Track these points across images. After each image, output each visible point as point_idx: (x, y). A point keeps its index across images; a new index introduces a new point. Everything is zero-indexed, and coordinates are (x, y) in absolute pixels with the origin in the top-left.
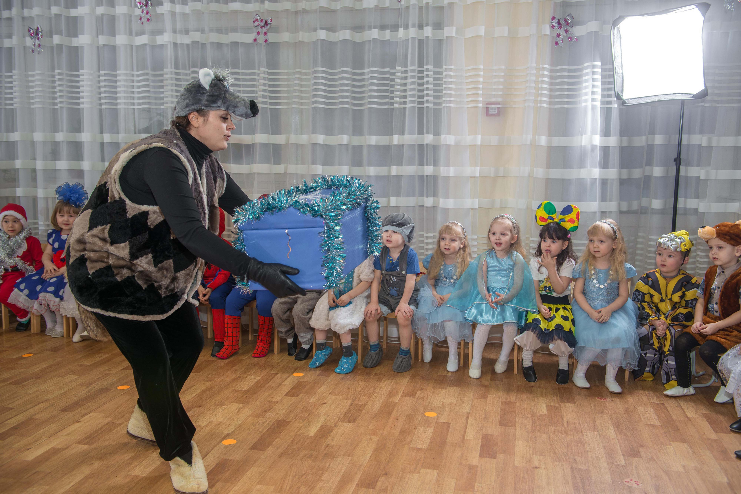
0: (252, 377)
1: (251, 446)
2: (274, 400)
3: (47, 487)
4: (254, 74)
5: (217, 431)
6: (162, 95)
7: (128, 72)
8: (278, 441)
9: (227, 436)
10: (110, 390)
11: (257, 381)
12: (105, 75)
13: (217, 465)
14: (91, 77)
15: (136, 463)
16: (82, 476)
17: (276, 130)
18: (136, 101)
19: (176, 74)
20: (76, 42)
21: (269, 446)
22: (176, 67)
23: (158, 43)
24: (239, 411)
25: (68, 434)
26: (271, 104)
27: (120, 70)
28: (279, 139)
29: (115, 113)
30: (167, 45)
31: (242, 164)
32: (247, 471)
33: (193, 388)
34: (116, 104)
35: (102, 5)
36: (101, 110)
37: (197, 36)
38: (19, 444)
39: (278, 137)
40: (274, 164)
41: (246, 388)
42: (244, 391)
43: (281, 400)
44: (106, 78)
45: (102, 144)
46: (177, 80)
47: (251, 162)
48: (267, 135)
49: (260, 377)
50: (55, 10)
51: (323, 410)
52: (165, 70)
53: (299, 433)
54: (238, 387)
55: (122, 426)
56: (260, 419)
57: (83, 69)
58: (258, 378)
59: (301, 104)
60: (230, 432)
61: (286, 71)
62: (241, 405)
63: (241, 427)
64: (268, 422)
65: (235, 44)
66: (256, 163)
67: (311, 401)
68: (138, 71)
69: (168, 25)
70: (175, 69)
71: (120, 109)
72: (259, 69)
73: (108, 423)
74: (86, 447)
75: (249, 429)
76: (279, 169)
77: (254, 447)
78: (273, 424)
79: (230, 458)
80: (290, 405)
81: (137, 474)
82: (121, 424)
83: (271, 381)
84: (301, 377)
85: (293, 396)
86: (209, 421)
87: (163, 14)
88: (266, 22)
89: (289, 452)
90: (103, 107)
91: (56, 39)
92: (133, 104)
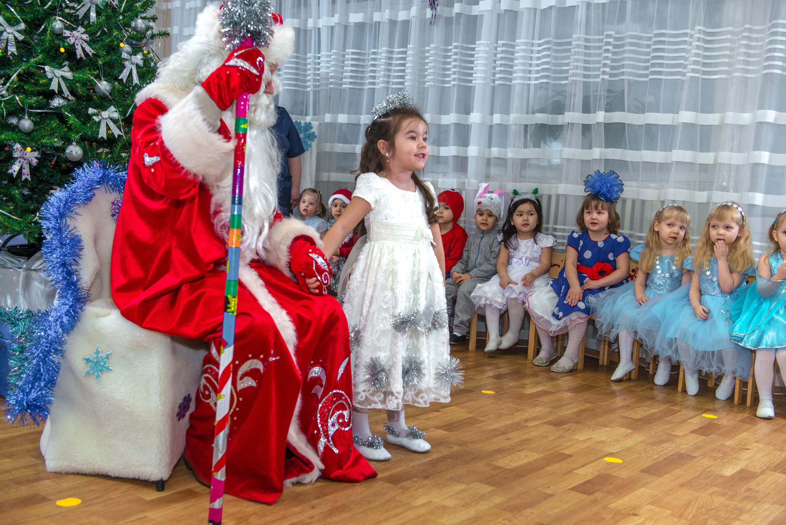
0: (646, 408)
1: (642, 468)
2: (674, 433)
3: (403, 456)
4: (685, 35)
5: (598, 448)
6: (565, 68)
7: (529, 41)
8: (678, 472)
9: (611, 455)
10: (473, 391)
11: (653, 413)
12: (503, 45)
13: (597, 477)
14: (487, 49)
15: (499, 456)
16: (440, 455)
17: (707, 108)
18: (533, 75)
19: (587, 40)
20: (476, 10)
21: (666, 473)
23: (568, 4)
24: (627, 435)
25: (426, 419)
26: (705, 73)
27: (520, 39)
28: (712, 119)
29: (508, 89)
30: (578, 6)
31: (656, 150)
32: (635, 490)
33: (570, 406)
34: (511, 79)
36: (494, 87)
38: (376, 417)
39: (710, 116)
40: (701, 151)
41: (638, 417)
42: (635, 419)
43: (685, 435)
44: (504, 49)
45: (491, 127)
46: (586, 47)
47: (668, 148)
48: (694, 113)
49: (657, 410)
51: (746, 455)
52: (574, 36)
53: (708, 470)
54: (627, 414)
55: (484, 423)
56: (654, 447)
57: (479, 40)
58: (653, 411)
59: (748, 71)
60: (614, 451)
61: (730, 28)
62: (630, 431)
63: (628, 450)
64: (666, 451)
66: (675, 149)
67: (728, 443)
68: (540, 39)
70: (586, 34)
71: (515, 85)
72: (693, 29)
73: (470, 418)
74: (445, 432)
75: (640, 454)
76: (707, 158)
77: (646, 471)
78: (672, 455)
79: (614, 474)
80: (696, 442)
81: (500, 466)
82: (483, 421)
83: (672, 417)
84: (714, 419)
85: (702, 434)
86: (588, 437)
89: (694, 485)
90: (497, 82)
91: (457, 8)
92: (529, 79)
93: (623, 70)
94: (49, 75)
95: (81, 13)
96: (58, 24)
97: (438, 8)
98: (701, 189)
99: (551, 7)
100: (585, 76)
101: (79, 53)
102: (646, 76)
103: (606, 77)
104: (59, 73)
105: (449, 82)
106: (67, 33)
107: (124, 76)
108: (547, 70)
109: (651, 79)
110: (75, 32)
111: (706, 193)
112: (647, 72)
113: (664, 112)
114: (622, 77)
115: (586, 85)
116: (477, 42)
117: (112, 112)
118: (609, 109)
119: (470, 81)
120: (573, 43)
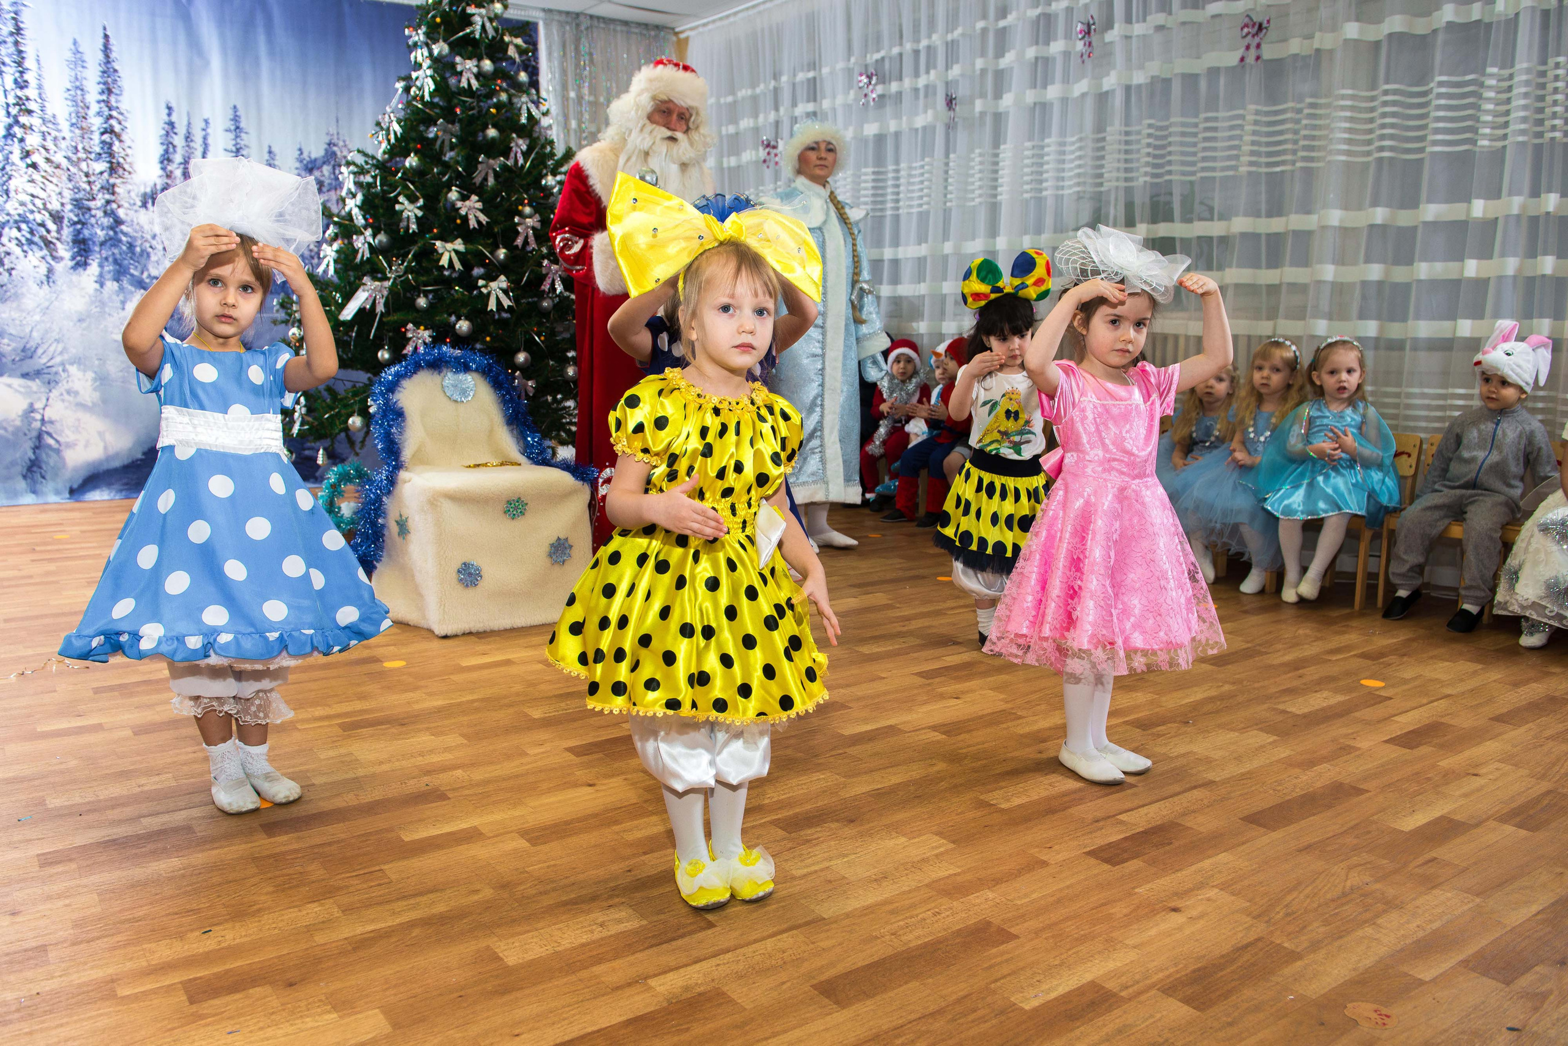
4: (1237, 117)
6: (1102, 170)
7: (1060, 139)
12: (1032, 147)
14: (1013, 154)
17: (1274, 211)
18: (1066, 183)
19: (1127, 133)
20: (1001, 105)
22: (1126, 125)
23: (1105, 88)
26: (1267, 165)
27: (1050, 137)
29: (1040, 201)
30: (1113, 91)
34: (1041, 190)
35: (1037, 43)
36: (1022, 201)
37: (1155, 68)
40: (1266, 267)
44: (1033, 152)
46: (1127, 143)
47: (1223, 265)
50: (979, 63)
52: (1108, 129)
57: (1005, 143)
61: (1293, 104)
65: (1213, 72)
66: (1233, 267)
68: (1073, 136)
69: (1119, 57)
71: (1046, 198)
72: (1245, 109)
87: (1112, 43)
88: (1260, 25)
90: (1026, 196)
91: (979, 105)
92: (1062, 188)
93: (1168, 168)
94: (440, 251)
95: (478, 180)
96: (453, 195)
97: (957, 108)
98: (1268, 319)
99: (1084, 95)
100: (1126, 180)
101: (473, 223)
102: (1193, 173)
103: (1148, 179)
104: (449, 246)
105: (973, 199)
106: (459, 204)
107: (519, 241)
108: (1079, 175)
109: (1202, 178)
110: (467, 203)
111: (1270, 324)
112: (1194, 169)
113: (1219, 219)
114: (1167, 178)
115: (1129, 191)
116: (1002, 147)
117: (502, 282)
118: (1154, 220)
119: (995, 196)
120: (1108, 138)
